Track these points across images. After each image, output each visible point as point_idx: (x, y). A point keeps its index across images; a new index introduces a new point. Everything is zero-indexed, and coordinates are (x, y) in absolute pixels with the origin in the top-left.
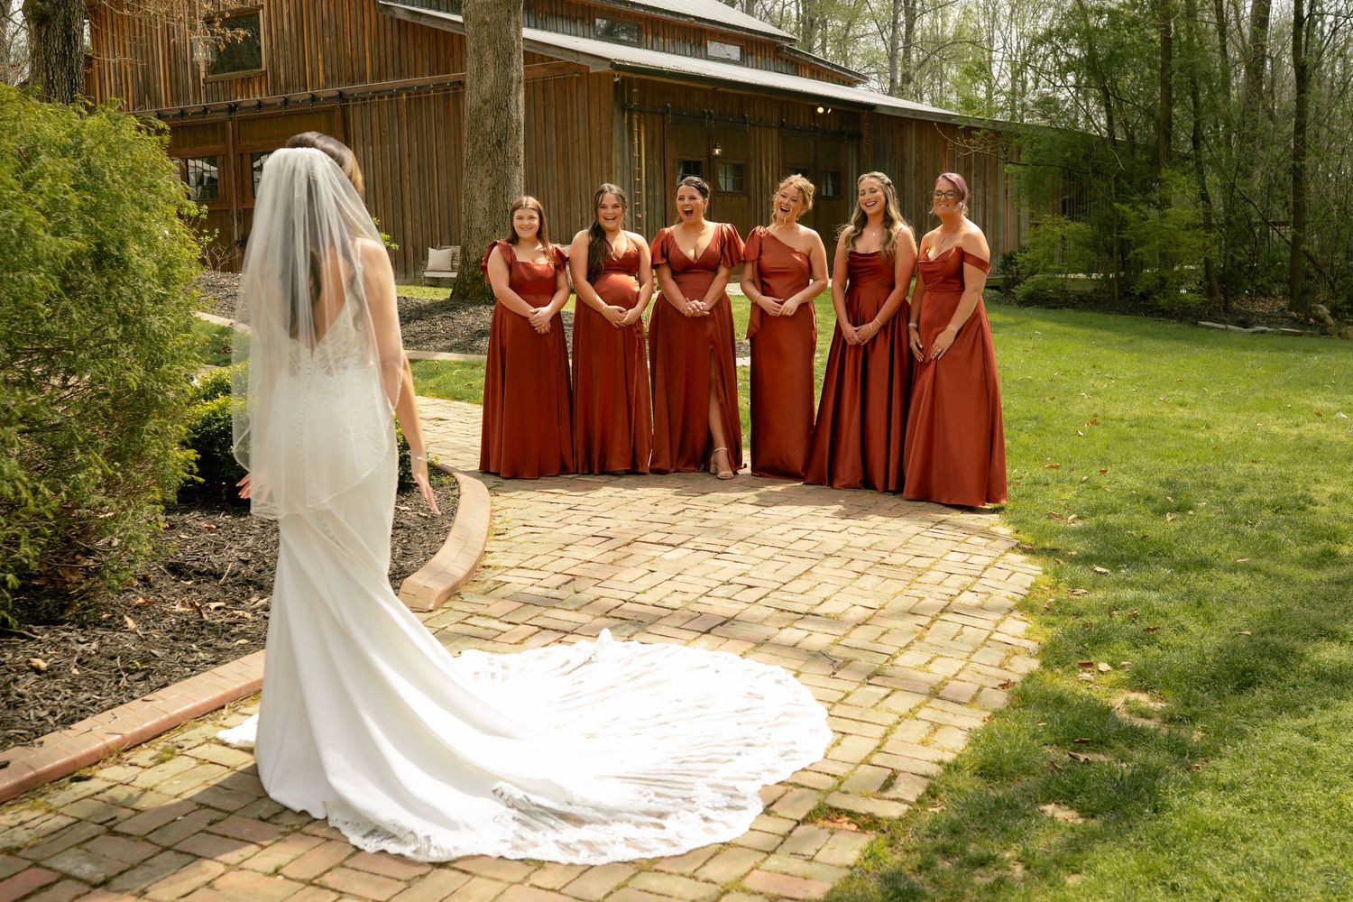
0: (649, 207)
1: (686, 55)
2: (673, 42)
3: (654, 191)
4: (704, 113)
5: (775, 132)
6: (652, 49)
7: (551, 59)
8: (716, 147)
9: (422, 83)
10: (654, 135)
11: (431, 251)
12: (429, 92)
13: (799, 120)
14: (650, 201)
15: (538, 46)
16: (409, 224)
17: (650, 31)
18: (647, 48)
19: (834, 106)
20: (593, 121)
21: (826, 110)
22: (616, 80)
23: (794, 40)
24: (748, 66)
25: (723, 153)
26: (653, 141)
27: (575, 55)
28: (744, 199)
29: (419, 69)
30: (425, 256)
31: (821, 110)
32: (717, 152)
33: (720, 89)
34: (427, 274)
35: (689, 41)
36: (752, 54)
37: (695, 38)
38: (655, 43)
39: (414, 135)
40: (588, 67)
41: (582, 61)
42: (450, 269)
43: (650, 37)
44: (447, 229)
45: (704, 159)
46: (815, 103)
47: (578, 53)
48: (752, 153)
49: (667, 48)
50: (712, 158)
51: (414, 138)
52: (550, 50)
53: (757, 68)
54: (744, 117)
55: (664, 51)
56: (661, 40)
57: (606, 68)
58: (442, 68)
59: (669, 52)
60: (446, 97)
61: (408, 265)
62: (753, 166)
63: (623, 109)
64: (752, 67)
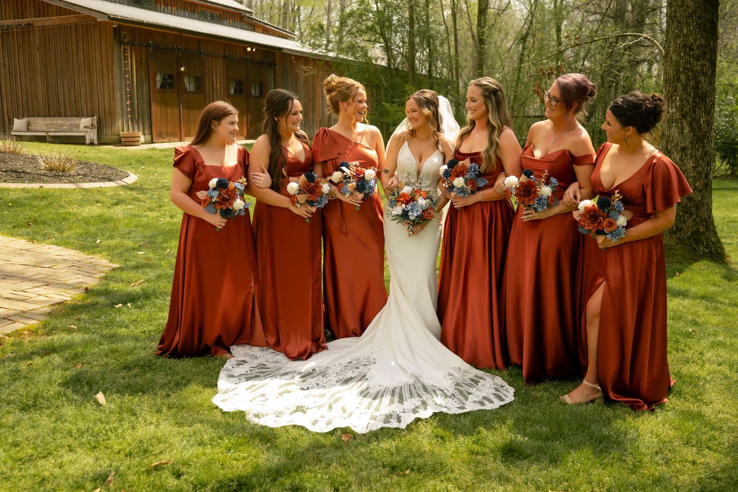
0: (139, 98)
1: (185, 17)
2: (177, 10)
3: (142, 89)
4: (174, 47)
5: (221, 60)
6: (164, 12)
7: (79, 13)
8: (181, 66)
9: (9, 24)
10: (141, 58)
11: (16, 120)
12: (13, 29)
13: (236, 54)
14: (139, 95)
15: (69, 5)
16: (5, 104)
17: (162, 2)
18: (160, 12)
19: (257, 48)
20: (103, 49)
21: (252, 49)
22: (115, 26)
23: (252, 13)
24: (224, 25)
25: (185, 70)
26: (141, 62)
27: (89, 11)
28: (202, 96)
29: (8, 16)
30: (11, 123)
31: (249, 49)
32: (182, 69)
33: (183, 35)
34: (13, 133)
35: (187, 9)
36: (226, 19)
37: (191, 8)
38: (166, 10)
39: (6, 53)
40: (96, 18)
41: (93, 14)
42: (26, 130)
43: (163, 6)
44: (26, 107)
45: (175, 73)
46: (246, 45)
47: (91, 10)
48: (207, 71)
49: (173, 13)
50: (180, 73)
51: (6, 55)
52: (76, 7)
53: (230, 26)
54: (200, 51)
55: (171, 14)
56: (170, 8)
57: (106, 19)
58: (20, 16)
59: (175, 15)
60: (23, 32)
61: (6, 128)
62: (207, 78)
63: (120, 42)
64: (227, 26)
